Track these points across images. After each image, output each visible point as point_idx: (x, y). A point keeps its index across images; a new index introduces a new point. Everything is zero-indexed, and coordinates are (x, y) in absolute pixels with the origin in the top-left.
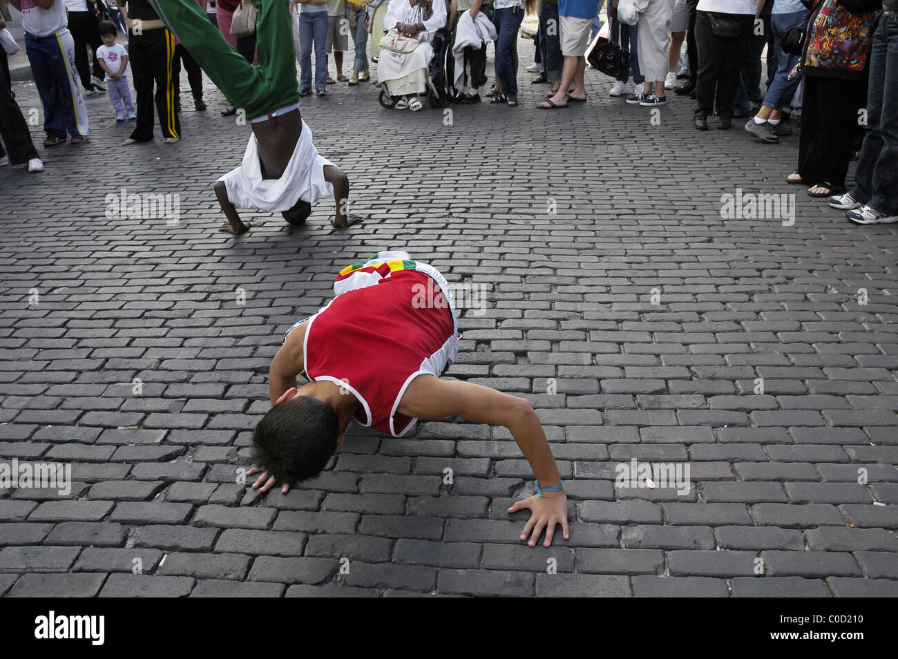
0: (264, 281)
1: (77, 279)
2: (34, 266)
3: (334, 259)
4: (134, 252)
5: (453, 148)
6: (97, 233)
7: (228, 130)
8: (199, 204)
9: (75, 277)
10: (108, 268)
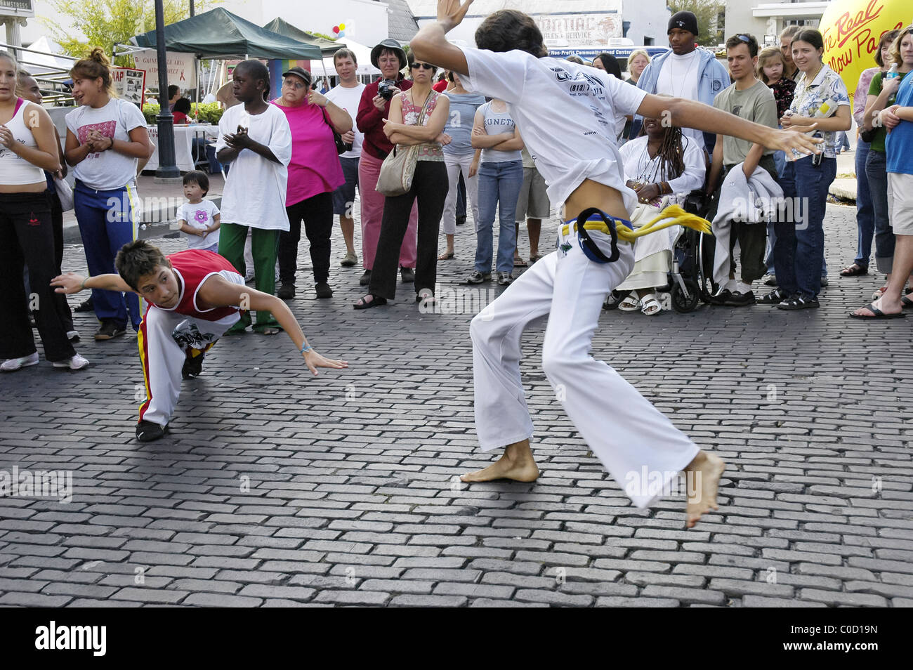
0: (405, 576)
1: (118, 549)
2: (59, 523)
3: (516, 549)
4: (209, 513)
5: (711, 378)
6: (156, 478)
7: (363, 330)
8: (311, 444)
9: (117, 545)
10: (168, 535)
